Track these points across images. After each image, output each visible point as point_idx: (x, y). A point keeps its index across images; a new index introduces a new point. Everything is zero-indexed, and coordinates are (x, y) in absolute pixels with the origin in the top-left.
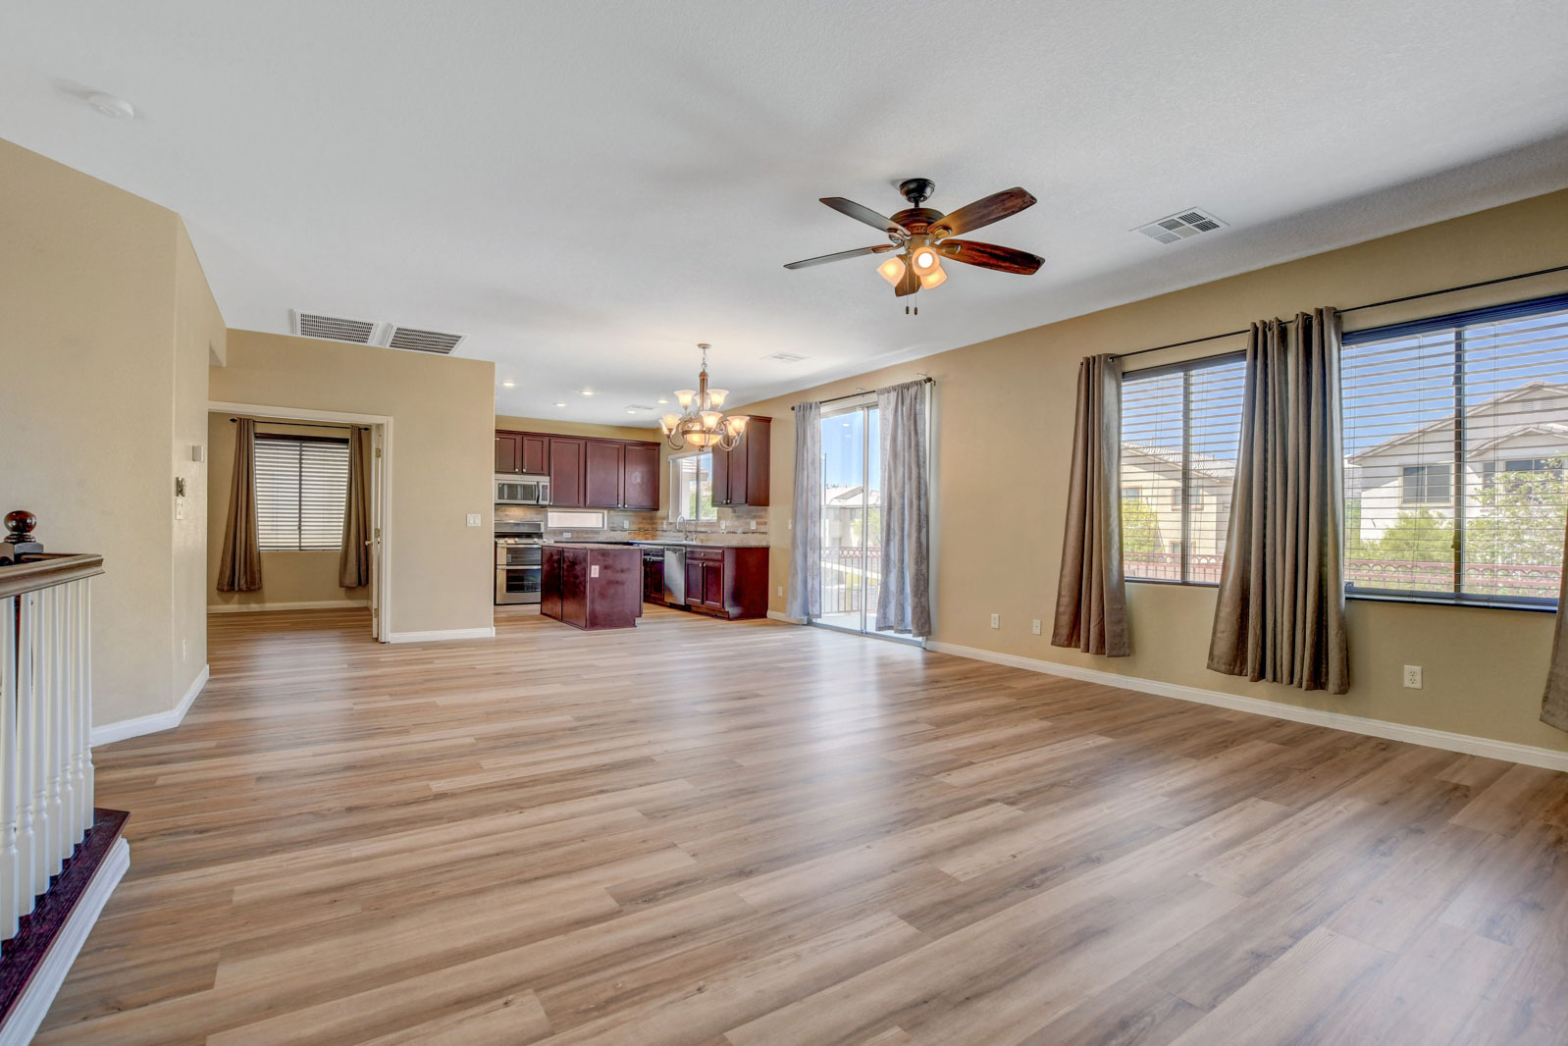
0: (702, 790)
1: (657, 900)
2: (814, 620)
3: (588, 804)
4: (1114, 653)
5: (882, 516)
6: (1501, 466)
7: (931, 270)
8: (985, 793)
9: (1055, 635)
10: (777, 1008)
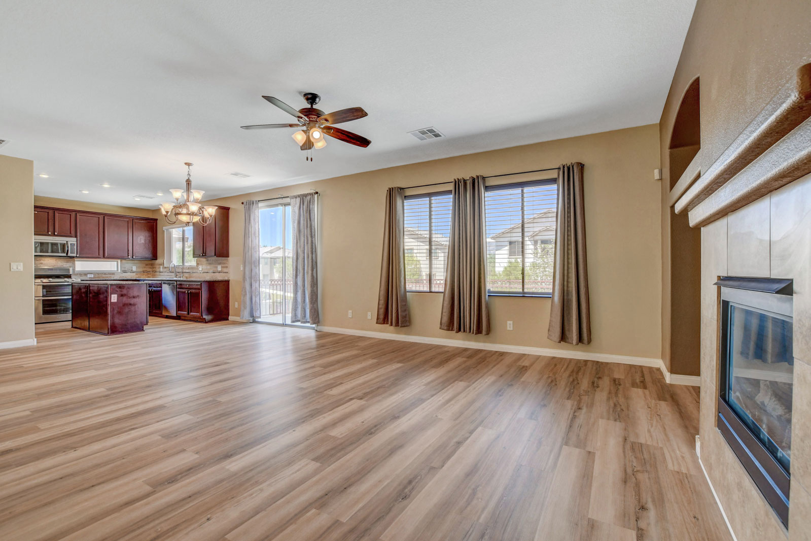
0: (198, 418)
1: (177, 481)
2: (257, 320)
3: (124, 437)
4: (403, 325)
5: (293, 262)
6: (539, 242)
7: (318, 140)
8: (348, 396)
9: (378, 319)
10: (252, 517)
